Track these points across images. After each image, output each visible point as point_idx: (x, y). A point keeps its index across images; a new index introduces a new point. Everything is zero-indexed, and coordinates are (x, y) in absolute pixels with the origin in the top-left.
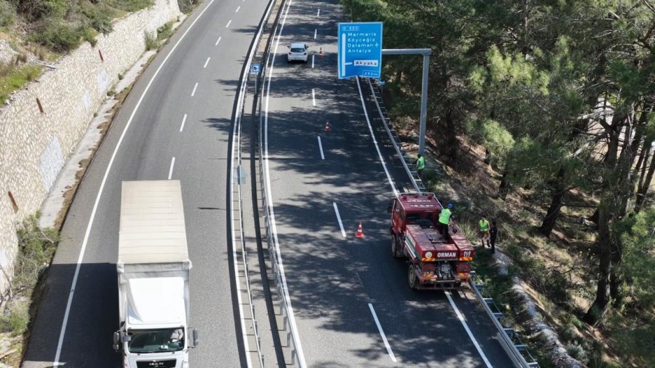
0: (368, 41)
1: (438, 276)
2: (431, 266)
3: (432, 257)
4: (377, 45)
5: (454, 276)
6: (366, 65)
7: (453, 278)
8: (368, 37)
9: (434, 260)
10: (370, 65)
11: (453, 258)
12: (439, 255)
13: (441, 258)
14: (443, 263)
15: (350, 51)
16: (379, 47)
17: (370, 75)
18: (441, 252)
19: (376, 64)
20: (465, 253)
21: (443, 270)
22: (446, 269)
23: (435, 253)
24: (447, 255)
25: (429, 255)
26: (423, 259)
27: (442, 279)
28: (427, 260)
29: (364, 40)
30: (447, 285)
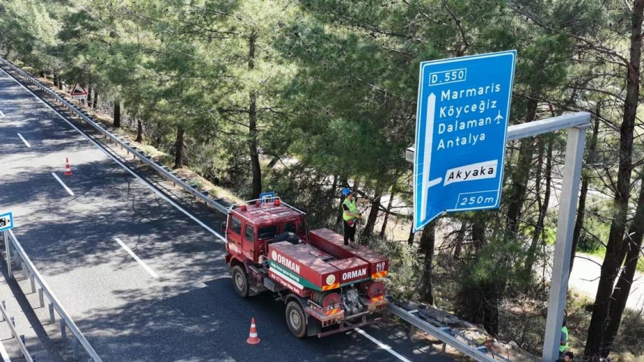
0: (482, 110)
1: (345, 310)
2: (334, 297)
3: (336, 282)
4: (499, 117)
5: (366, 304)
6: (471, 178)
7: (365, 308)
8: (484, 97)
9: (338, 286)
10: (479, 177)
11: (363, 277)
12: (346, 276)
13: (348, 280)
14: (349, 287)
15: (441, 145)
16: (502, 121)
17: (475, 205)
18: (347, 271)
19: (491, 172)
20: (378, 265)
21: (349, 299)
22: (353, 296)
23: (339, 274)
24: (355, 274)
25: (331, 280)
26: (324, 288)
27: (351, 313)
28: (330, 288)
29: (474, 108)
30: (357, 321)
